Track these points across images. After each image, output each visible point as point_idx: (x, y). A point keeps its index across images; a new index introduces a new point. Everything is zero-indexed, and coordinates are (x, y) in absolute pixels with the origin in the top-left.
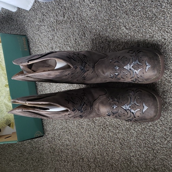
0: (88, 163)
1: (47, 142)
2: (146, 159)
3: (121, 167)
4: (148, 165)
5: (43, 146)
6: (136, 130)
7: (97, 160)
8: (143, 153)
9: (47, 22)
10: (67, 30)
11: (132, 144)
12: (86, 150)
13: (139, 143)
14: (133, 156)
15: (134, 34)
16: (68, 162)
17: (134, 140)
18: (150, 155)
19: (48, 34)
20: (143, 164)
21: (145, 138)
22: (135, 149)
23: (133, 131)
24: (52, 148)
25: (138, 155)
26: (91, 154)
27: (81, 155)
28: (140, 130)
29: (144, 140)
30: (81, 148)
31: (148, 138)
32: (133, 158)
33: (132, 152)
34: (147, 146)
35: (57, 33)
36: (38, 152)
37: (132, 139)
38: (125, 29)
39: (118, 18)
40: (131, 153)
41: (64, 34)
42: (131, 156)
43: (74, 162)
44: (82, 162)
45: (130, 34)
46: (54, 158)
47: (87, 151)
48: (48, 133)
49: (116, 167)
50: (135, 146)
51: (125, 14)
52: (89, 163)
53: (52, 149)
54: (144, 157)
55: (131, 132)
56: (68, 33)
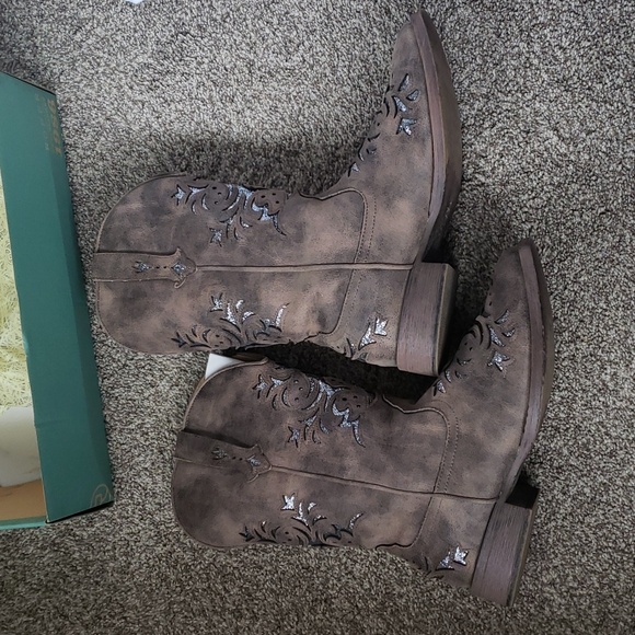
0: (351, 617)
1: (150, 537)
2: (605, 592)
3: (499, 625)
4: (611, 614)
5: (126, 554)
6: (573, 491)
7: (395, 604)
8: (594, 572)
9: (200, 64)
10: (296, 107)
11: (550, 540)
12: (346, 568)
13: (580, 538)
14: (552, 583)
15: (590, 159)
16: (255, 617)
17: (563, 526)
18: (623, 576)
19: (199, 108)
20: (590, 608)
21: (607, 518)
22: (564, 559)
23: (560, 497)
24: (176, 561)
25: (575, 577)
26: (370, 583)
27: (321, 588)
28: (587, 490)
29: (601, 526)
30: (320, 559)
31: (615, 518)
32: (553, 591)
33: (547, 569)
34: (610, 545)
35: (248, 113)
36: (97, 583)
37: (553, 524)
38: (556, 138)
39: (529, 97)
40: (544, 572)
41: (282, 119)
42: (543, 584)
43: (282, 615)
44: (324, 614)
45: (572, 158)
46: (184, 601)
47: (351, 573)
48: (160, 504)
49: (480, 625)
50: (564, 547)
51: (563, 88)
52: (358, 617)
53: (174, 567)
54: (597, 585)
55: (550, 498)
56: (301, 118)
